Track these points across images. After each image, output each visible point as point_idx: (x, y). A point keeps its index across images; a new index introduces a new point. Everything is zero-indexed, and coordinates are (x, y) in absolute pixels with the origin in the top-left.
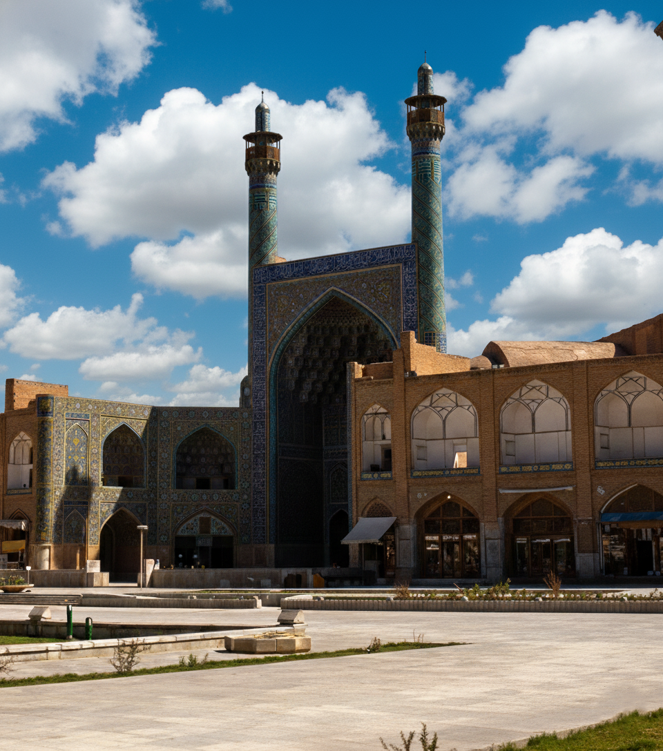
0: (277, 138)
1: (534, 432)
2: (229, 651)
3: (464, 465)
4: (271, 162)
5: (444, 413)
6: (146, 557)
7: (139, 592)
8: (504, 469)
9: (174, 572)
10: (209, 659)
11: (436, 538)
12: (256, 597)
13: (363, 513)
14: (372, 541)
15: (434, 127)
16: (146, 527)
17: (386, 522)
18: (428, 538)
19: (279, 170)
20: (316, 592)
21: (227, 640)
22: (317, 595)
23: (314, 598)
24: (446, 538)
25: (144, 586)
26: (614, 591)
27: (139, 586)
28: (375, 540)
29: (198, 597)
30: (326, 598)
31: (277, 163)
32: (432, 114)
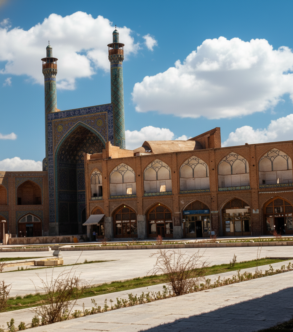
0: (55, 60)
1: (157, 180)
2: (35, 265)
3: (131, 193)
4: (53, 70)
5: (123, 173)
6: (5, 233)
7: (3, 247)
8: (146, 195)
9: (16, 238)
10: (28, 268)
11: (120, 222)
12: (49, 247)
13: (92, 213)
14: (95, 223)
15: (119, 56)
16: (5, 221)
17: (101, 216)
18: (117, 222)
19: (57, 73)
20: (72, 244)
21: (35, 262)
22: (72, 245)
23: (71, 247)
24: (123, 222)
25: (5, 244)
26: (182, 241)
27: (3, 244)
28: (96, 223)
29: (27, 248)
30: (75, 247)
31: (56, 70)
32: (119, 50)
